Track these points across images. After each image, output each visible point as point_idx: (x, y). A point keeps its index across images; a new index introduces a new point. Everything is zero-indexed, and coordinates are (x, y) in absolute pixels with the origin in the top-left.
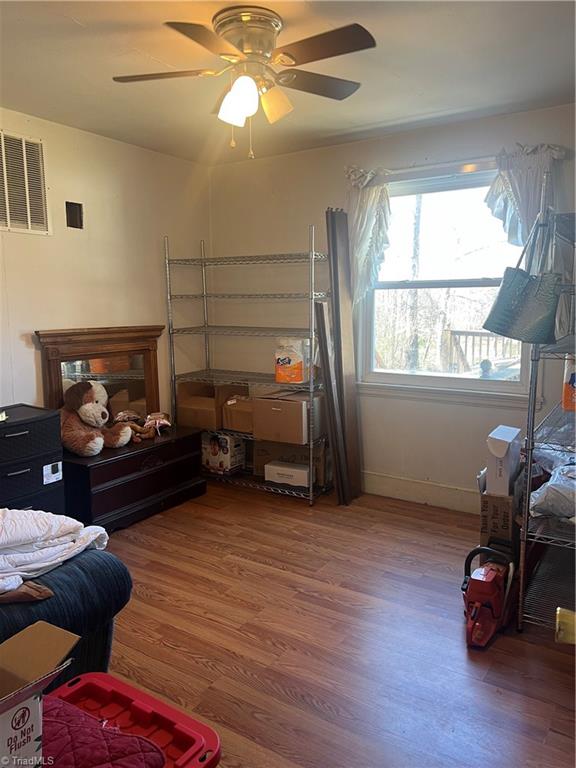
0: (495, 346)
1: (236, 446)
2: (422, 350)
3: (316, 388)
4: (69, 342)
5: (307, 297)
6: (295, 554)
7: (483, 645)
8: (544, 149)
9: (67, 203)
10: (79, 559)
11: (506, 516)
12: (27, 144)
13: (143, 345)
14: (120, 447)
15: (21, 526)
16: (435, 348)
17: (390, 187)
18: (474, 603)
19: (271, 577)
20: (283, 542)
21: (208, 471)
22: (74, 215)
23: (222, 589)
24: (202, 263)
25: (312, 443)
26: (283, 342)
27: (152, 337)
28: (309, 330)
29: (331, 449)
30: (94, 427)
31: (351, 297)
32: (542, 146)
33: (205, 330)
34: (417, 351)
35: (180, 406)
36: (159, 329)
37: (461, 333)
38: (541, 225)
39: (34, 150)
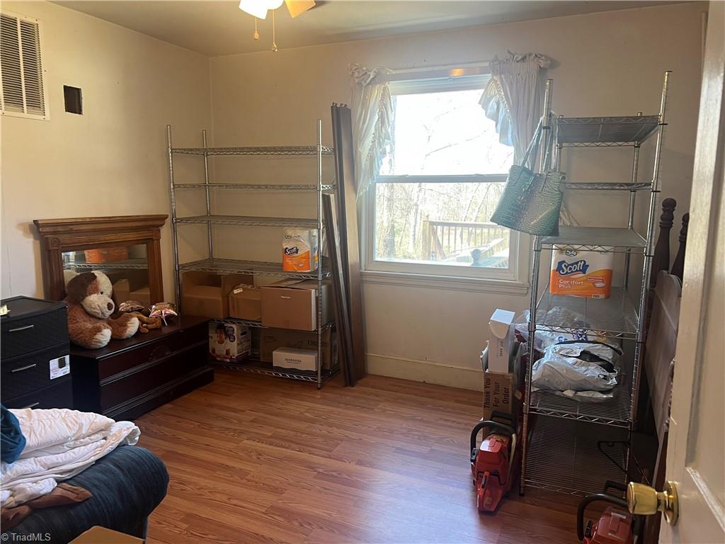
0: (461, 235)
1: (242, 334)
2: (397, 239)
3: (324, 276)
4: (70, 232)
5: (316, 188)
6: (309, 437)
7: (492, 509)
8: (532, 57)
9: (65, 87)
10: (112, 457)
11: (506, 390)
12: (22, 23)
13: (145, 234)
14: (128, 338)
15: (50, 427)
16: (409, 237)
17: (391, 86)
18: (483, 473)
19: (290, 459)
20: (296, 424)
21: (214, 359)
22: (73, 100)
23: (243, 474)
24: (205, 152)
25: (320, 329)
26: (290, 232)
27: (153, 226)
28: (317, 221)
29: (338, 333)
30: (100, 319)
31: (355, 190)
32: (530, 55)
33: (208, 220)
34: (394, 240)
35: (186, 295)
36: (162, 219)
37: (439, 224)
38: (544, 128)
39: (29, 30)
